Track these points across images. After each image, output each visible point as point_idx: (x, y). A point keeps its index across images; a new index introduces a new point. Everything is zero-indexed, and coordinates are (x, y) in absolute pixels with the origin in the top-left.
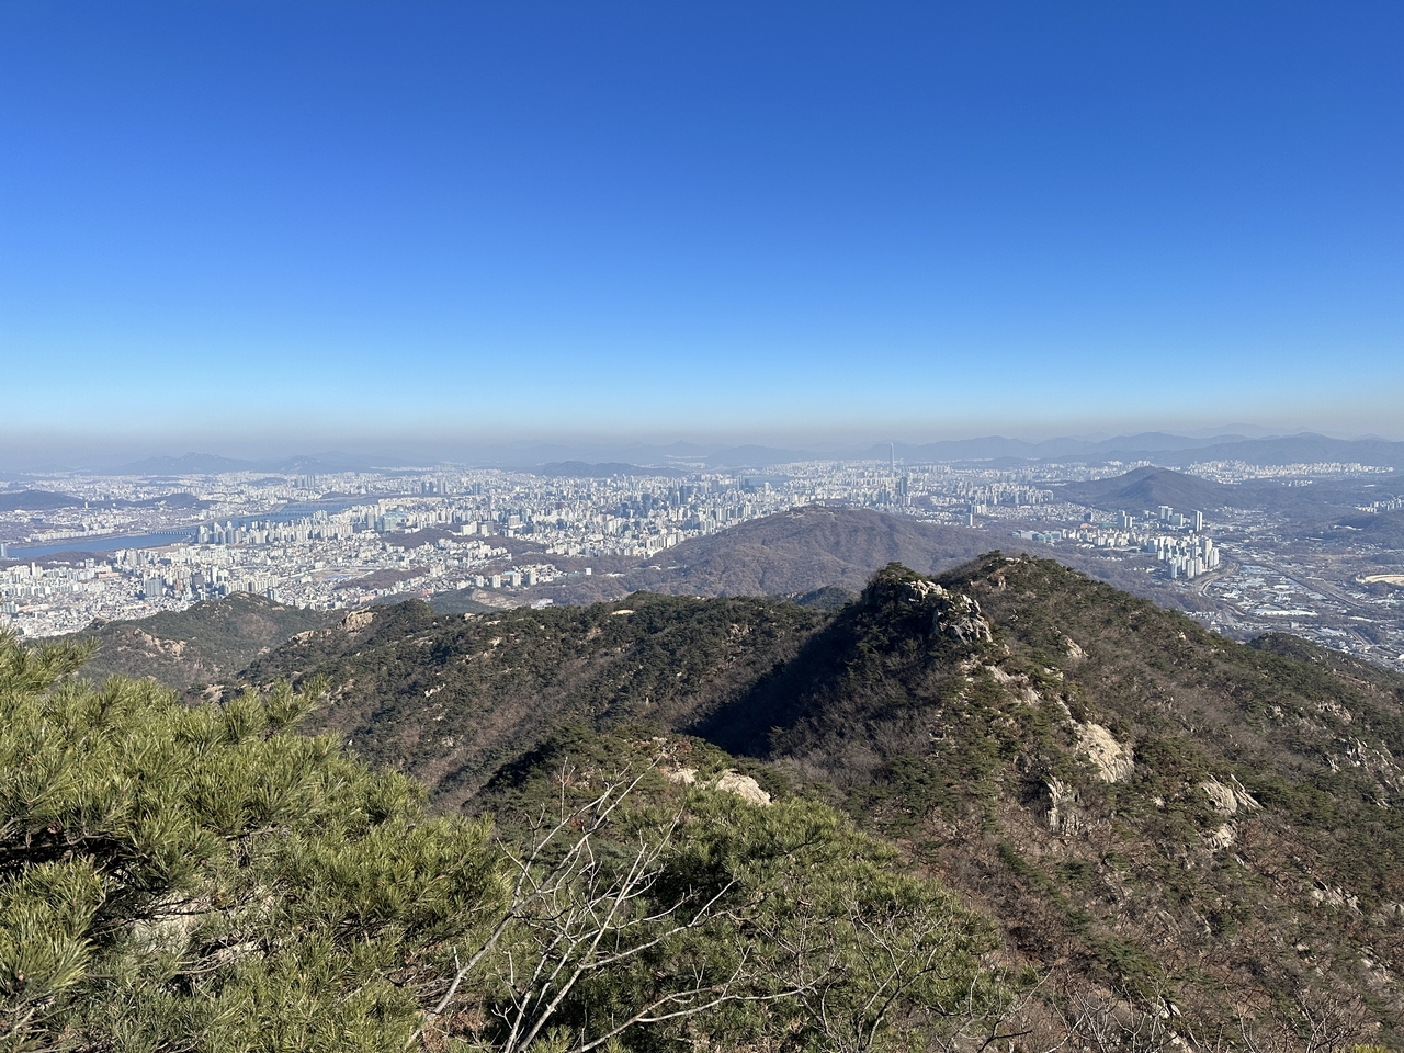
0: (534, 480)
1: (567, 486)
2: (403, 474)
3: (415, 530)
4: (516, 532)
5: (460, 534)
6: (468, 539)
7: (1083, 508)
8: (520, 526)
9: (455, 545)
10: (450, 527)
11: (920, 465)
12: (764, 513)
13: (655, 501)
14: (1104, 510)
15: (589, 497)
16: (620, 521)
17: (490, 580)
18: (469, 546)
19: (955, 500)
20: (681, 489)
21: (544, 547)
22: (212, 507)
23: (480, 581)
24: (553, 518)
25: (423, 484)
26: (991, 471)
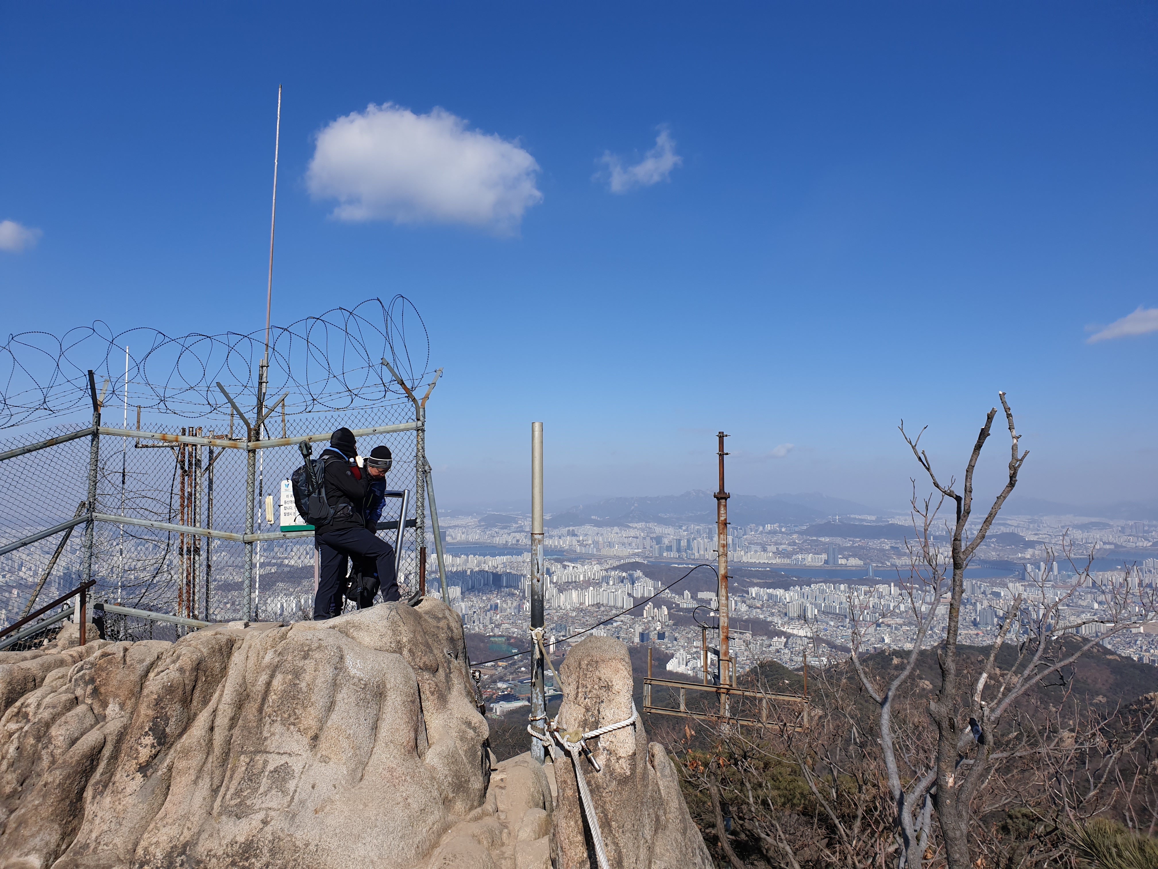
22: (1038, 547)
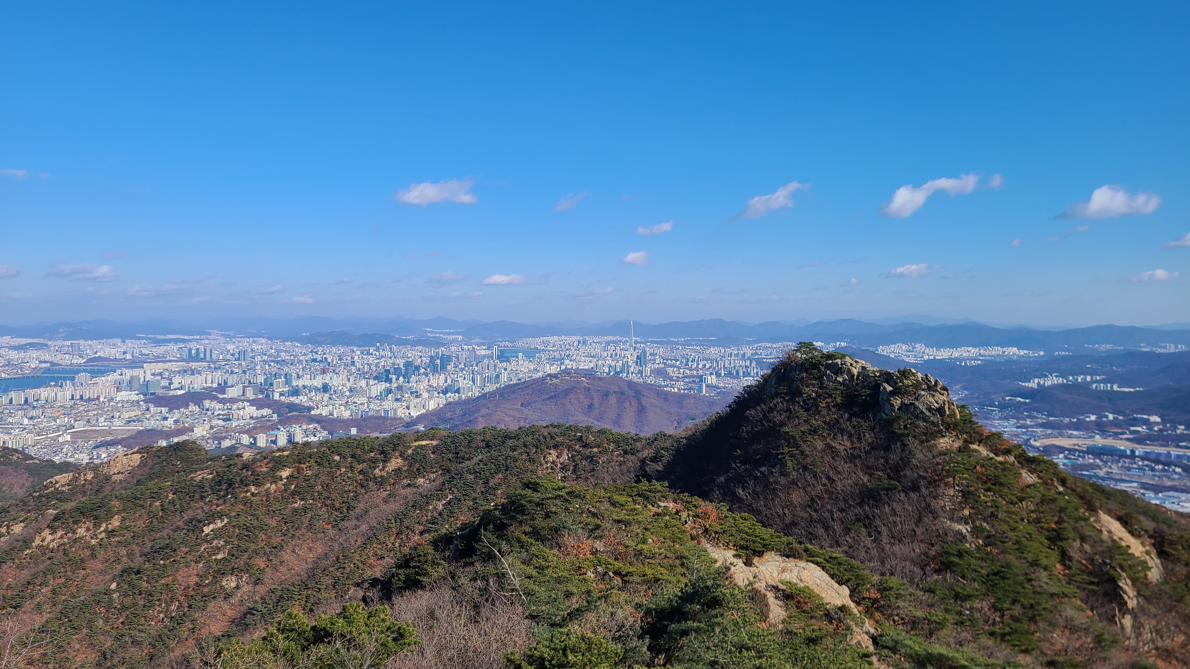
0: (298, 348)
1: (332, 353)
2: (169, 341)
3: (180, 392)
4: (281, 395)
5: (224, 396)
6: (233, 401)
8: (286, 389)
9: (220, 406)
10: (215, 390)
12: (519, 380)
13: (417, 368)
15: (353, 363)
16: (384, 385)
17: (255, 439)
18: (234, 407)
19: (688, 371)
20: (442, 359)
21: (310, 409)
23: (246, 440)
24: (318, 382)
25: (190, 350)
26: (716, 348)
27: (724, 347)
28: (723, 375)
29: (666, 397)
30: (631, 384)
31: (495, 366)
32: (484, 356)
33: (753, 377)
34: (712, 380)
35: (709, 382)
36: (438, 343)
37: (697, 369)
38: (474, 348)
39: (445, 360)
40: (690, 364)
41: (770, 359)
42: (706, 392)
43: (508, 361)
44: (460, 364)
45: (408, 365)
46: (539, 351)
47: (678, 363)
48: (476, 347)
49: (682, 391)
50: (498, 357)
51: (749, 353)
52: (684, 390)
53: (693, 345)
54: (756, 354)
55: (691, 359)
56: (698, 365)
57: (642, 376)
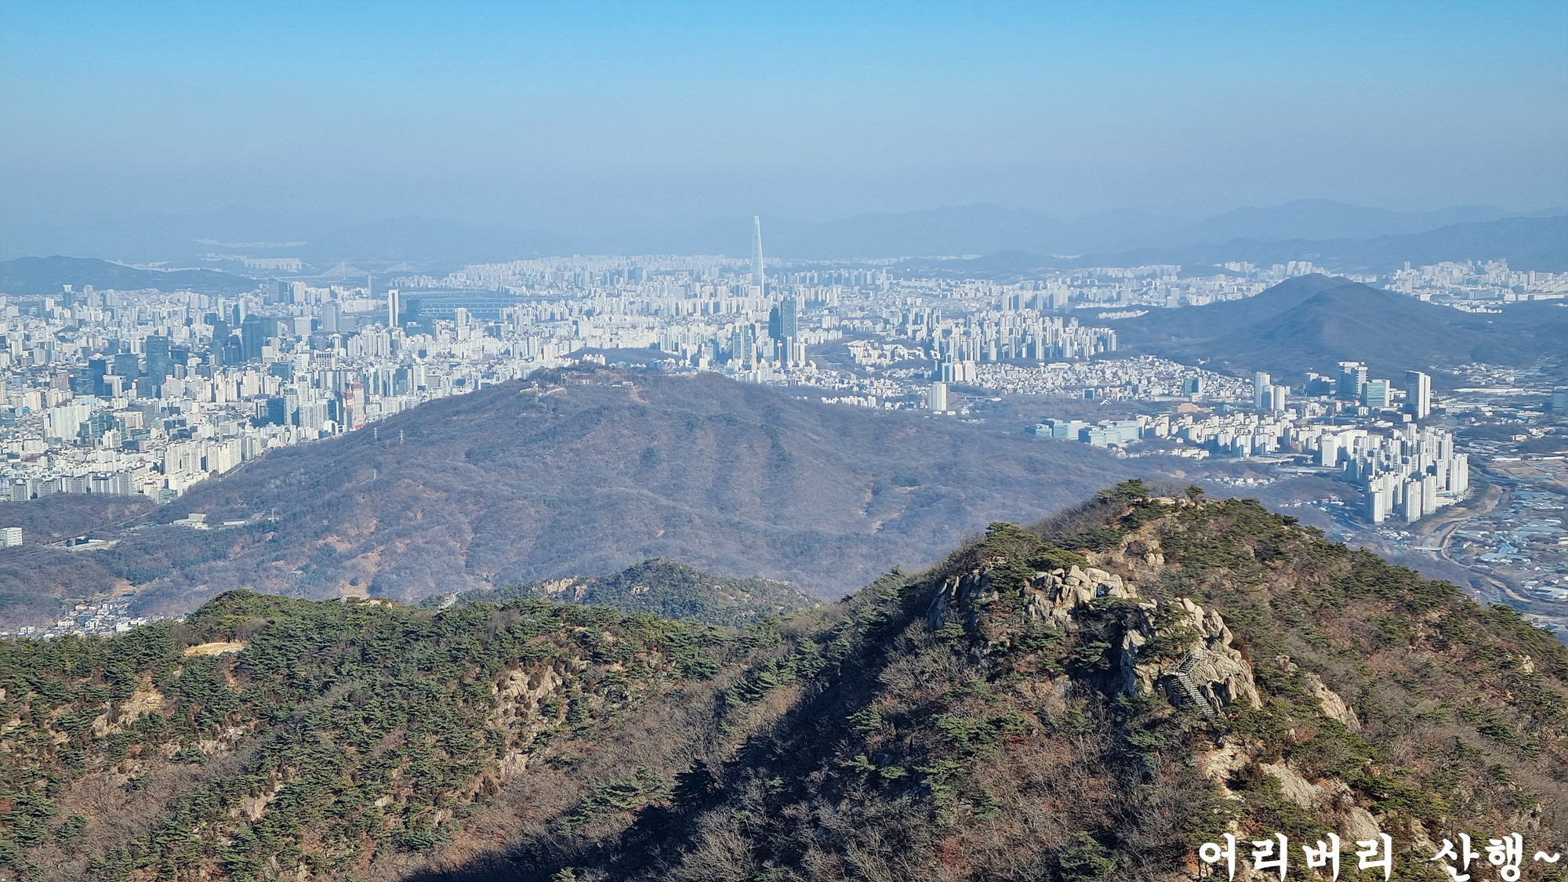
7: (1179, 367)
11: (817, 268)
12: (460, 383)
13: (181, 355)
14: (1223, 373)
16: (90, 405)
19: (903, 351)
26: (978, 283)
27: (999, 281)
28: (993, 357)
29: (843, 422)
30: (753, 393)
31: (392, 344)
32: (361, 318)
33: (1071, 361)
34: (966, 372)
35: (959, 377)
36: (234, 283)
37: (928, 346)
38: (334, 295)
39: (258, 331)
40: (910, 328)
41: (1116, 310)
42: (951, 404)
43: (428, 329)
44: (299, 339)
45: (154, 345)
46: (514, 299)
47: (879, 327)
48: (340, 291)
49: (888, 405)
50: (402, 320)
51: (1062, 297)
52: (893, 400)
53: (919, 277)
54: (1081, 298)
55: (911, 317)
56: (930, 331)
57: (784, 365)
